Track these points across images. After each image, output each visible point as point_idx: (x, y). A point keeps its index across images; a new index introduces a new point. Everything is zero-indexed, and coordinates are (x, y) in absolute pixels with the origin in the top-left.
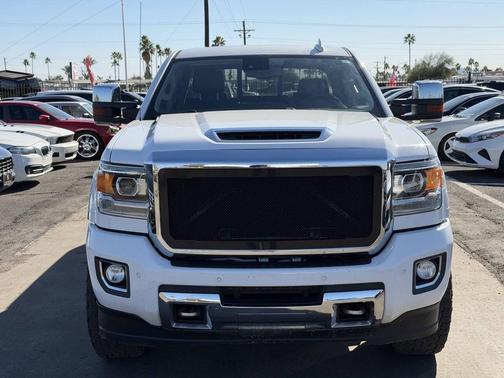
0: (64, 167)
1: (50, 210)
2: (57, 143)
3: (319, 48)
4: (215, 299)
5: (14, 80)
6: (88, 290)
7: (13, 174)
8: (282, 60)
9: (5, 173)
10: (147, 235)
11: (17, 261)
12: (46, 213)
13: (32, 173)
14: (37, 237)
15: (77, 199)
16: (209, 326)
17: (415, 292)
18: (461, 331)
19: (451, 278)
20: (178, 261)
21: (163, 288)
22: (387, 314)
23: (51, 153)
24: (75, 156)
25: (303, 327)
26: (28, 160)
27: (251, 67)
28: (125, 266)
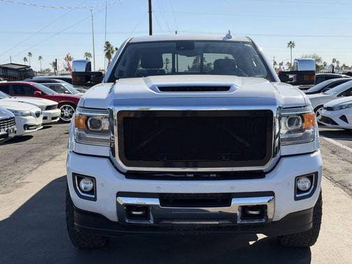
0: (50, 127)
1: (40, 154)
2: (46, 110)
3: (229, 36)
4: (156, 202)
5: (17, 70)
6: (67, 198)
7: (16, 129)
8: (203, 44)
9: (9, 128)
10: (109, 158)
11: (17, 186)
12: (38, 156)
13: (28, 129)
14: (31, 171)
15: (60, 147)
16: (152, 222)
17: (296, 199)
18: (328, 232)
19: (321, 192)
20: (130, 175)
21: (120, 194)
22: (276, 214)
23: (41, 116)
24: (58, 119)
25: (217, 223)
26: (26, 120)
27: (182, 48)
28: (93, 179)
